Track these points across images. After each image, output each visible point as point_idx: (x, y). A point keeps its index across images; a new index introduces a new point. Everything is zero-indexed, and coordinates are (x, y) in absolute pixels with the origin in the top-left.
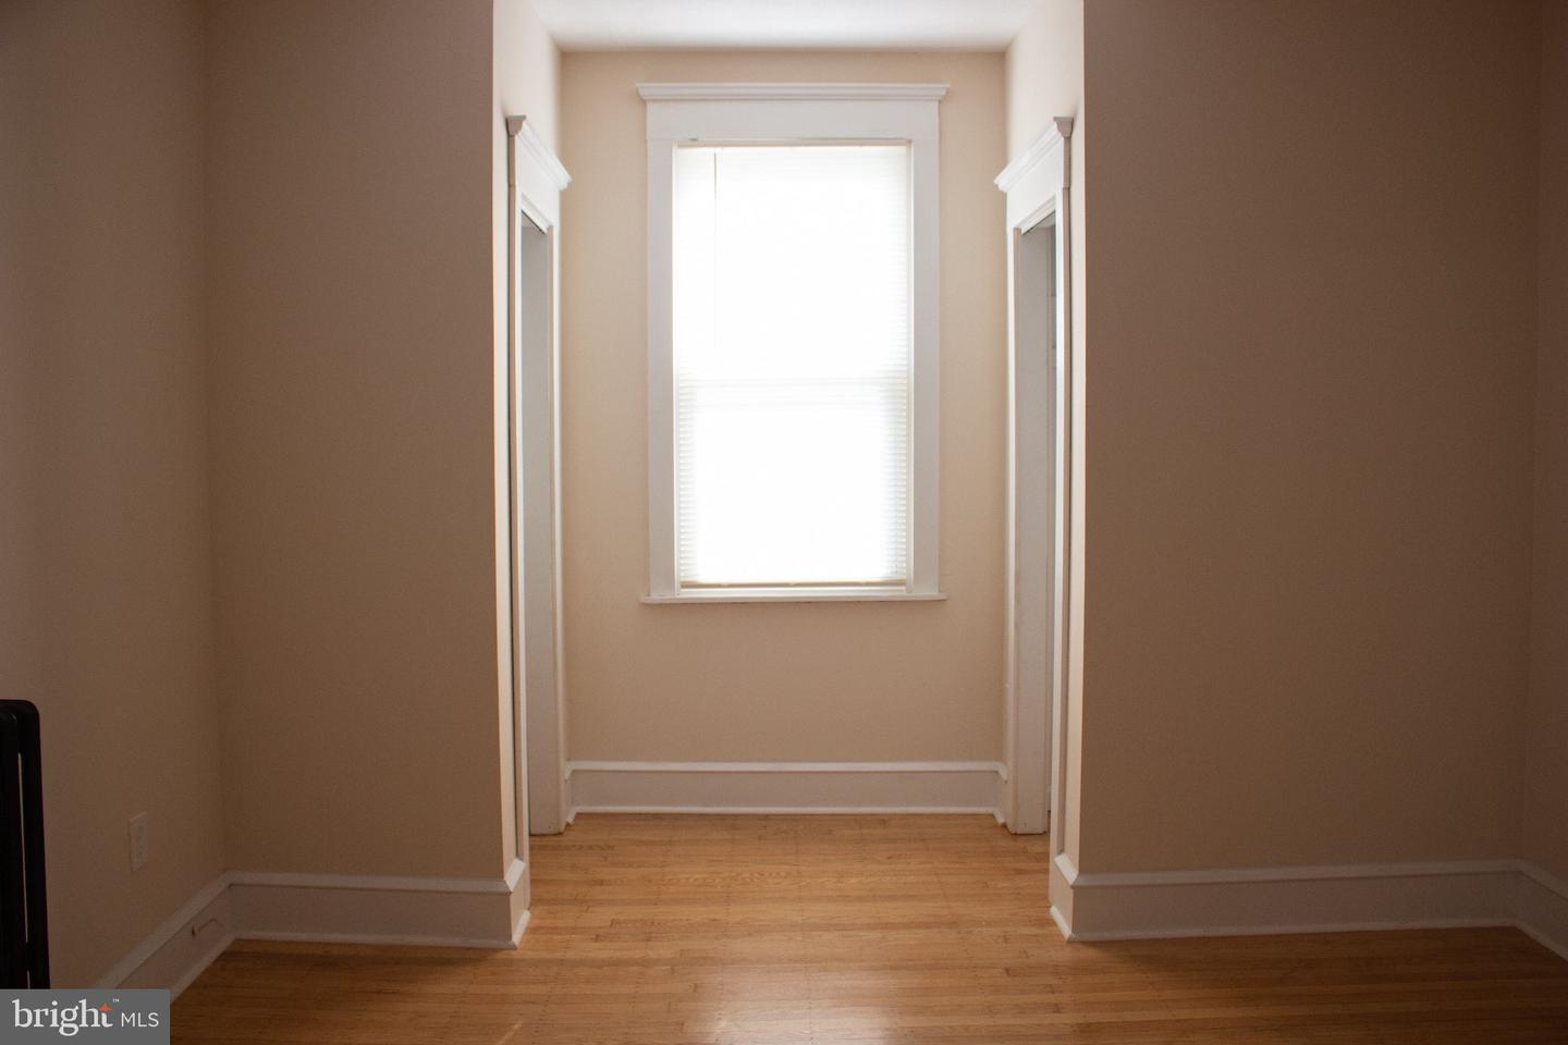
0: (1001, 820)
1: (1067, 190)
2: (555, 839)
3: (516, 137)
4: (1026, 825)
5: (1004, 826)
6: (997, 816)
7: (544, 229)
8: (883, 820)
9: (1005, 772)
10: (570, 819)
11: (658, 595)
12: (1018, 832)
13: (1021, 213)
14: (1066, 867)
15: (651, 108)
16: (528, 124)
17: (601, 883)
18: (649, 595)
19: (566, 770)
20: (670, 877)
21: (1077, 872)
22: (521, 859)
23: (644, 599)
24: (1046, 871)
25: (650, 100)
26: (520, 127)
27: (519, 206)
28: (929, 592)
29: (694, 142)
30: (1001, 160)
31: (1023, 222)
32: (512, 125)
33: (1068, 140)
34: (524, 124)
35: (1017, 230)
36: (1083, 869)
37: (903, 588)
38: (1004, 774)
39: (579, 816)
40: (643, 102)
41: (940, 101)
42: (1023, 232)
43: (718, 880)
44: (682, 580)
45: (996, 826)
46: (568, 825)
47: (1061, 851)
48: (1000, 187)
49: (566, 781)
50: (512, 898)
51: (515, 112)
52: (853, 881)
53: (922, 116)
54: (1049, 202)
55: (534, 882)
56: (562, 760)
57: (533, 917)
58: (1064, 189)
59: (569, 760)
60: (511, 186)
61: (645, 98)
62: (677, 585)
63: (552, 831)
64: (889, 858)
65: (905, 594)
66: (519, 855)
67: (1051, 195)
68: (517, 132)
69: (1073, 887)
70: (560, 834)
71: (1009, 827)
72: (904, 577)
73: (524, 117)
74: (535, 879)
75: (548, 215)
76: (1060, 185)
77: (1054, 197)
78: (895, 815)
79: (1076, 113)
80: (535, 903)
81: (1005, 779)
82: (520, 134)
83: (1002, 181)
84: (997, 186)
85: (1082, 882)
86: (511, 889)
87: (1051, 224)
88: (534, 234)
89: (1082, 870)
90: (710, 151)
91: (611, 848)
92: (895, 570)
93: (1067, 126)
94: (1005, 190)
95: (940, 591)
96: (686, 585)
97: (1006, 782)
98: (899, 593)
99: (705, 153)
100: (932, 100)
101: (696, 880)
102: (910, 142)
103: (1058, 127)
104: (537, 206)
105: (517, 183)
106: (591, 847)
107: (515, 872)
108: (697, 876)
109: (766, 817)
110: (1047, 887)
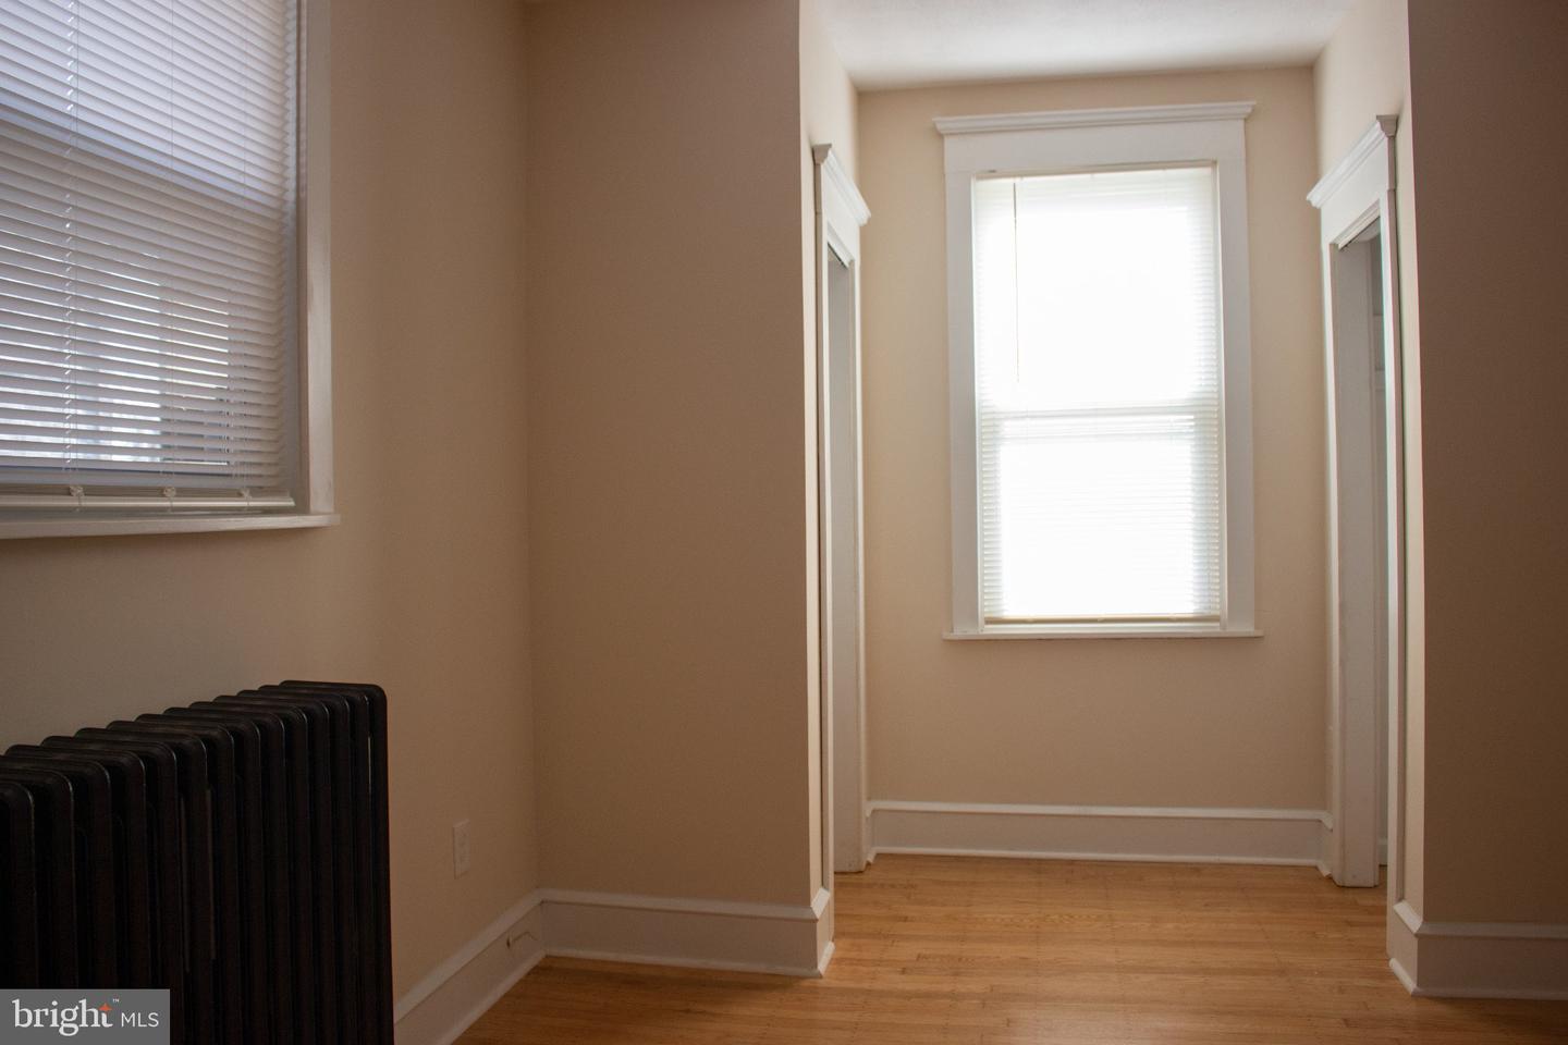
0: (1325, 872)
1: (1393, 193)
2: (856, 876)
3: (822, 166)
4: (1354, 877)
5: (1330, 878)
6: (1320, 867)
7: (846, 263)
8: (1196, 869)
9: (1329, 821)
10: (871, 859)
11: (960, 632)
12: (1347, 884)
13: (1338, 225)
14: (1408, 914)
15: (948, 142)
16: (833, 152)
17: (906, 919)
18: (952, 631)
19: (868, 808)
20: (976, 916)
21: (1422, 920)
22: (826, 888)
23: (947, 635)
24: (1384, 925)
25: (947, 134)
26: (825, 155)
27: (826, 237)
28: (1245, 628)
29: (993, 174)
30: (1313, 175)
31: (1341, 235)
32: (818, 154)
33: (1393, 139)
34: (830, 152)
35: (1333, 246)
36: (1429, 915)
37: (1217, 624)
38: (1329, 823)
39: (879, 856)
40: (940, 136)
41: (1245, 120)
42: (1340, 246)
43: (1025, 921)
44: (987, 615)
45: (1321, 878)
46: (868, 864)
47: (1401, 898)
48: (1314, 203)
49: (867, 819)
50: (818, 924)
51: (820, 141)
52: (1170, 926)
53: (1227, 136)
54: (1371, 208)
55: (838, 915)
56: (864, 801)
57: (837, 948)
58: (1389, 191)
59: (869, 799)
60: (818, 214)
61: (942, 132)
62: (981, 621)
63: (853, 869)
64: (1206, 905)
65: (1218, 630)
66: (823, 884)
67: (1374, 200)
68: (823, 161)
69: (1416, 935)
70: (861, 872)
71: (1336, 879)
72: (1218, 613)
73: (830, 146)
74: (840, 912)
75: (850, 249)
76: (1386, 186)
77: (1377, 202)
78: (1210, 864)
79: (1401, 109)
80: (838, 935)
81: (1330, 827)
82: (825, 162)
83: (1315, 197)
84: (1309, 202)
85: (1427, 931)
86: (818, 915)
87: (1375, 233)
88: (839, 267)
89: (1427, 918)
90: (1009, 181)
91: (913, 886)
92: (1207, 605)
93: (1390, 125)
94: (1318, 206)
95: (1256, 628)
96: (990, 621)
97: (1332, 830)
98: (1213, 629)
99: (1006, 183)
100: (1237, 119)
101: (1003, 920)
102: (1214, 163)
103: (1383, 128)
104: (842, 239)
105: (823, 211)
106: (893, 886)
107: (821, 901)
108: (1003, 916)
109: (1072, 862)
110: (1385, 940)
